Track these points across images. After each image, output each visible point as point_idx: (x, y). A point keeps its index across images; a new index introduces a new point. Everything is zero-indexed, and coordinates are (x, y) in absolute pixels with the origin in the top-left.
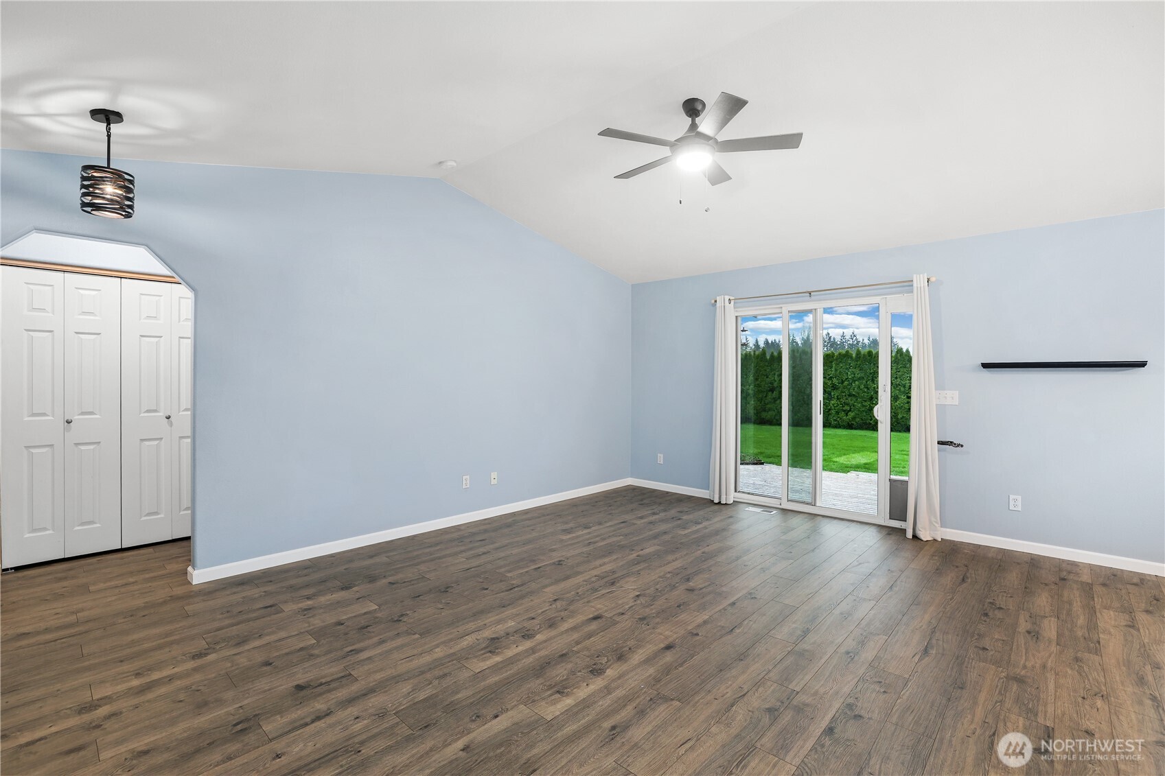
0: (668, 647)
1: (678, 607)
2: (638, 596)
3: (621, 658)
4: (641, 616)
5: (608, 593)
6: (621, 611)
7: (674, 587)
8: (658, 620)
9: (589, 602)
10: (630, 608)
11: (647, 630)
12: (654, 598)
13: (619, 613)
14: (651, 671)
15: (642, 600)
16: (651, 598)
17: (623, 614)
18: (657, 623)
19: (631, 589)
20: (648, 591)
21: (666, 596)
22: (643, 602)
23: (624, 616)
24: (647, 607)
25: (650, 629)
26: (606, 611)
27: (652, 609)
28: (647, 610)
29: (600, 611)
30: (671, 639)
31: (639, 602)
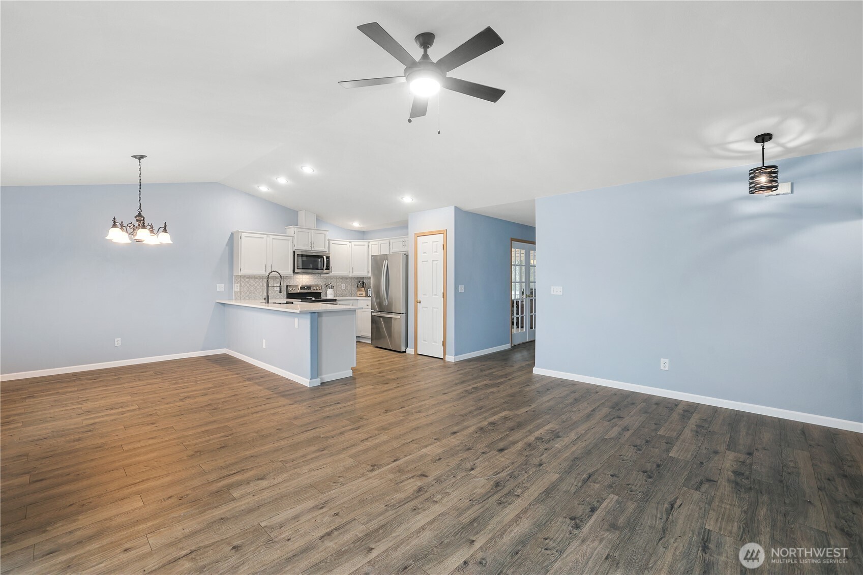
0: (455, 433)
1: (441, 459)
2: (472, 469)
3: (481, 429)
4: (470, 451)
5: (499, 473)
6: (485, 456)
7: (438, 480)
8: (458, 448)
9: (513, 463)
10: (478, 458)
11: (466, 442)
12: (458, 467)
13: (486, 454)
14: (465, 424)
15: (469, 465)
16: (461, 467)
17: (483, 453)
18: (459, 446)
19: (478, 477)
20: (464, 474)
21: (448, 469)
22: (467, 463)
23: (482, 451)
24: (465, 459)
25: (465, 443)
26: (496, 455)
27: (461, 456)
28: (465, 456)
29: (500, 455)
30: (453, 437)
31: (472, 463)
